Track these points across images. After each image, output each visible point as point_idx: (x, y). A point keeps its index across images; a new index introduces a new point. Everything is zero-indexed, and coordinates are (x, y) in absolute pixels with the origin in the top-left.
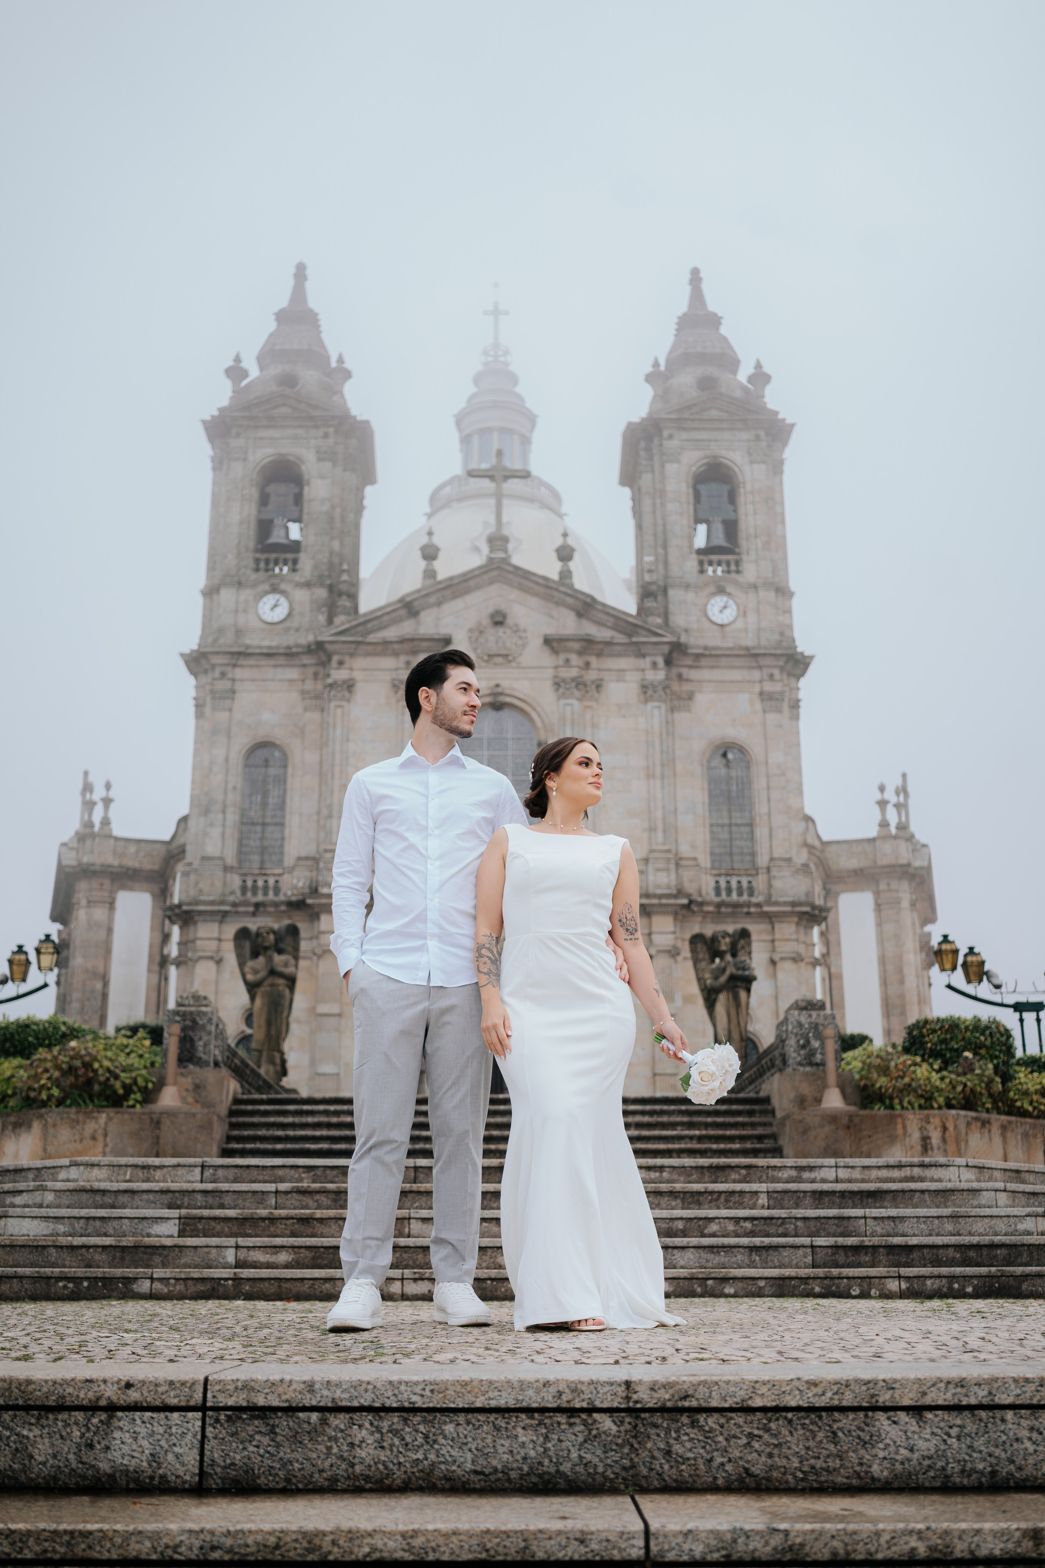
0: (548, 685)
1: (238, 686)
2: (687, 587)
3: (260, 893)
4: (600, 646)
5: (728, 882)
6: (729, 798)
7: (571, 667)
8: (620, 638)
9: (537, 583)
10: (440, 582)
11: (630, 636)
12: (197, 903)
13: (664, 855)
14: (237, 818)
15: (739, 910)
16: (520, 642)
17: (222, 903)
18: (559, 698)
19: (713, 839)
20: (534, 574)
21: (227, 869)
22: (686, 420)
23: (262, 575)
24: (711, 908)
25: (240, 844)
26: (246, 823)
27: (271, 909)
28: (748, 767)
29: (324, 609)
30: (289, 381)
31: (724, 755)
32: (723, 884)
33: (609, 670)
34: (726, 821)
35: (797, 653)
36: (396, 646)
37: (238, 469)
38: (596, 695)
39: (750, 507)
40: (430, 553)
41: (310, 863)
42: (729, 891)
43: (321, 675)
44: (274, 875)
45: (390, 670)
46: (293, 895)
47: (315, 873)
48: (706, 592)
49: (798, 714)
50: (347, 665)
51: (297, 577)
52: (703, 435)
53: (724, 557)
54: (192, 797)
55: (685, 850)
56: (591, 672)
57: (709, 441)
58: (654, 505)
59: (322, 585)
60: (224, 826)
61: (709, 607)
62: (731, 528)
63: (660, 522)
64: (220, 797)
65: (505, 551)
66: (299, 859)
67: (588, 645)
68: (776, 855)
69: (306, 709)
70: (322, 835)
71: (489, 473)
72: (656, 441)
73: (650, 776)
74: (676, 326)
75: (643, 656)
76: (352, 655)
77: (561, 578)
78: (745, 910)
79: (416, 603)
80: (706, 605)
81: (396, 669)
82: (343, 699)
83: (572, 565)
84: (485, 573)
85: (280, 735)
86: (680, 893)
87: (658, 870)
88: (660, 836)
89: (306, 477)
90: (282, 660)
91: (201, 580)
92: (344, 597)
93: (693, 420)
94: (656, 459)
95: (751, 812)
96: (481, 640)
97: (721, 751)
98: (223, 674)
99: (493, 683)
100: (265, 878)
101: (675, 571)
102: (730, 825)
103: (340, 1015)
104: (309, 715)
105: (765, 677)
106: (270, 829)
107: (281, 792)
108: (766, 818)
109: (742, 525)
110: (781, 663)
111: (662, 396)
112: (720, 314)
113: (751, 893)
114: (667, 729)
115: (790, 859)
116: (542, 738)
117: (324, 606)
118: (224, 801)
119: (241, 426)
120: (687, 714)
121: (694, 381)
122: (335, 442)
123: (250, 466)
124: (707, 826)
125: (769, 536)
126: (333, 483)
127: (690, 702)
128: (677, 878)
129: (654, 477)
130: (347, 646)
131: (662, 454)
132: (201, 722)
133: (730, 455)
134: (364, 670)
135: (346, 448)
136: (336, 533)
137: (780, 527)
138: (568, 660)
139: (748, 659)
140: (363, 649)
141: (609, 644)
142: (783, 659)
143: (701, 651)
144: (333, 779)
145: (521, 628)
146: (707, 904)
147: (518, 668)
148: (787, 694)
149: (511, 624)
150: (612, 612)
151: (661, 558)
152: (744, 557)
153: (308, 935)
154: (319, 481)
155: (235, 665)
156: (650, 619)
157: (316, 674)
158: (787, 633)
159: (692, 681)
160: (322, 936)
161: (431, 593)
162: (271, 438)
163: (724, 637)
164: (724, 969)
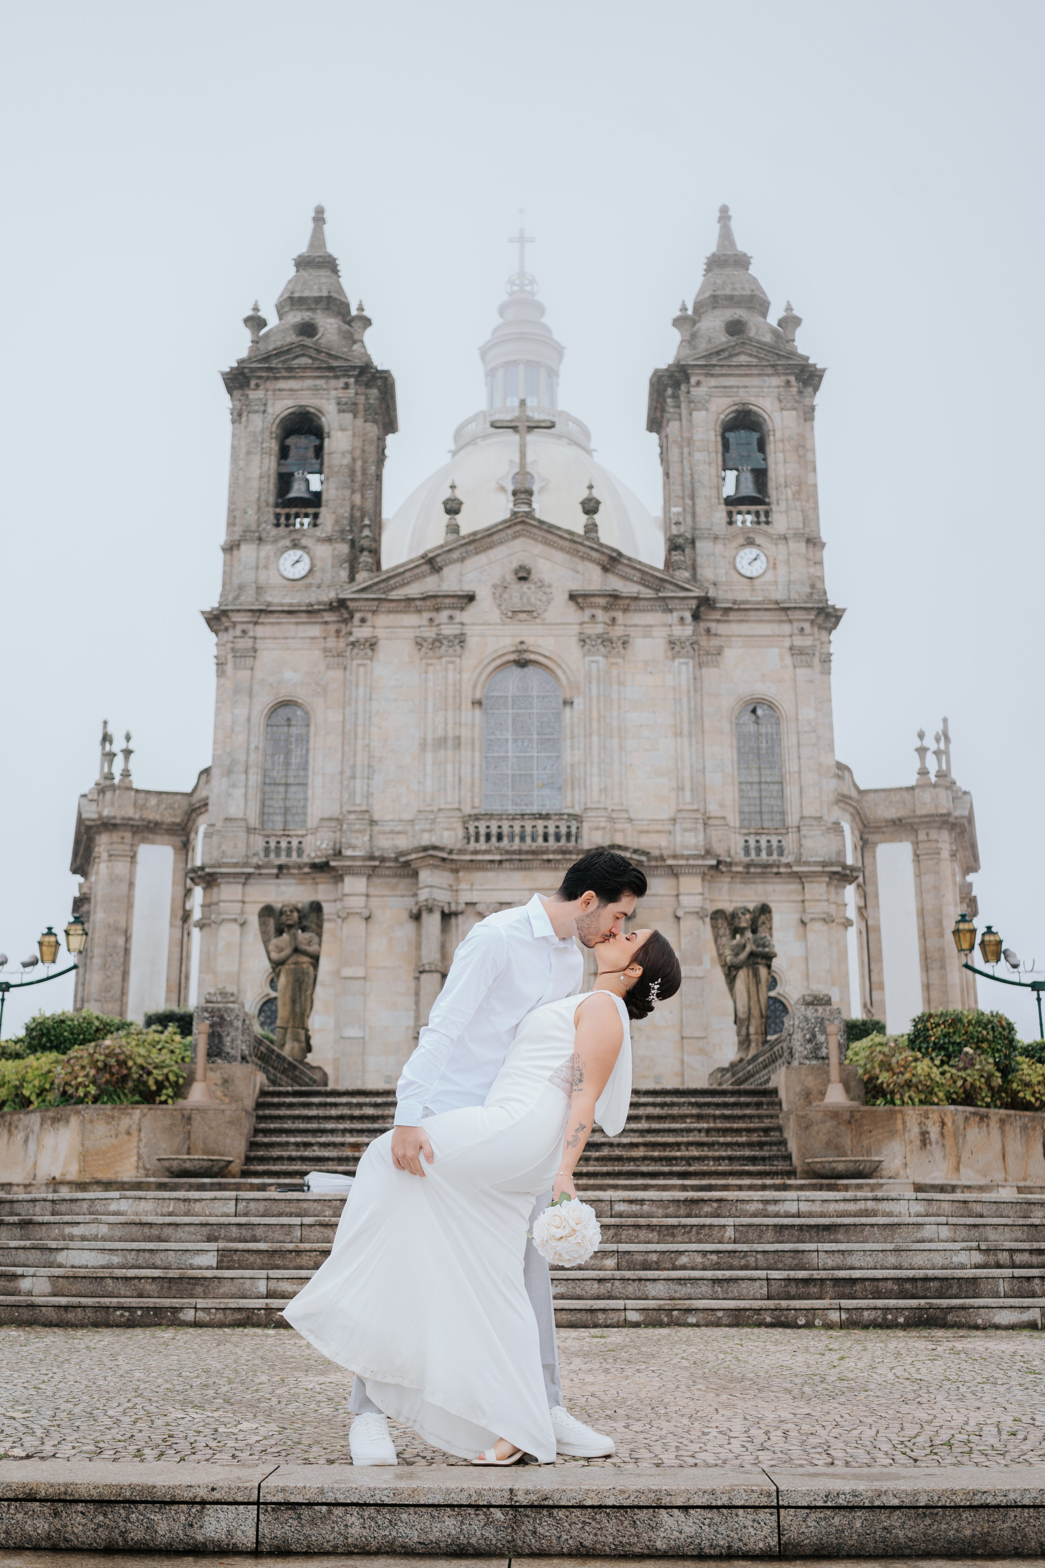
0: (574, 642)
1: (260, 644)
2: (716, 538)
3: (283, 853)
4: (627, 602)
5: (757, 841)
6: (759, 755)
7: (596, 623)
8: (648, 593)
9: (561, 537)
10: (463, 538)
11: (657, 590)
12: (220, 866)
13: (692, 815)
14: (260, 777)
15: (769, 870)
16: (544, 598)
17: (246, 865)
18: (584, 656)
19: (741, 797)
20: (559, 528)
21: (249, 830)
22: (714, 366)
23: (282, 530)
24: (740, 869)
25: (263, 805)
26: (267, 782)
27: (295, 871)
28: (778, 724)
29: (346, 565)
30: (308, 329)
31: (754, 711)
32: (752, 844)
33: (636, 626)
34: (756, 779)
35: (828, 607)
36: (418, 603)
37: (257, 422)
38: (622, 651)
39: (780, 456)
40: (453, 508)
41: (334, 824)
42: (758, 850)
43: (343, 633)
44: (297, 836)
45: (414, 627)
46: (317, 857)
47: (338, 834)
48: (735, 544)
49: (830, 669)
50: (369, 623)
51: (318, 532)
52: (731, 381)
53: (753, 508)
55: (714, 809)
56: (616, 628)
57: (738, 387)
58: (682, 454)
59: (343, 540)
60: (246, 787)
61: (738, 559)
62: (760, 476)
63: (687, 471)
64: (242, 757)
65: (529, 504)
66: (322, 819)
67: (613, 600)
68: (806, 814)
69: (328, 667)
70: (346, 796)
71: (513, 424)
72: (683, 387)
73: (678, 734)
74: (705, 267)
75: (671, 611)
76: (374, 612)
77: (586, 532)
78: (775, 870)
79: (438, 559)
80: (735, 558)
81: (419, 627)
82: (365, 657)
83: (597, 518)
84: (509, 527)
85: (301, 694)
86: (708, 853)
87: (686, 830)
88: (688, 795)
89: (326, 430)
90: (303, 618)
91: (221, 537)
92: (366, 553)
93: (722, 366)
94: (684, 406)
95: (780, 769)
96: (506, 596)
97: (751, 708)
98: (244, 632)
99: (518, 640)
100: (289, 839)
101: (703, 522)
102: (760, 783)
103: (364, 978)
104: (331, 673)
105: (796, 631)
106: (293, 789)
107: (304, 752)
108: (796, 775)
109: (771, 474)
110: (813, 617)
111: (691, 340)
112: (749, 254)
113: (781, 853)
114: (695, 686)
115: (821, 818)
116: (568, 696)
117: (346, 562)
118: (247, 761)
119: (260, 377)
120: (715, 670)
121: (723, 325)
122: (357, 394)
123: (270, 418)
124: (736, 784)
125: (800, 485)
126: (354, 435)
127: (719, 658)
128: (705, 838)
129: (681, 425)
130: (369, 603)
131: (690, 402)
132: (223, 680)
133: (760, 402)
134: (387, 627)
135: (367, 399)
136: (357, 486)
137: (811, 475)
138: (593, 616)
139: (778, 613)
140: (385, 606)
141: (636, 599)
142: (814, 613)
143: (730, 605)
144: (356, 738)
145: (546, 583)
146: (737, 864)
147: (543, 624)
148: (818, 648)
149: (536, 580)
150: (638, 566)
151: (689, 509)
152: (774, 507)
153: (332, 897)
154: (340, 433)
155: (256, 623)
156: (678, 573)
157: (338, 631)
158: (819, 585)
159: (720, 636)
160: (346, 898)
161: (455, 549)
162: (291, 390)
163: (753, 590)
164: (744, 946)
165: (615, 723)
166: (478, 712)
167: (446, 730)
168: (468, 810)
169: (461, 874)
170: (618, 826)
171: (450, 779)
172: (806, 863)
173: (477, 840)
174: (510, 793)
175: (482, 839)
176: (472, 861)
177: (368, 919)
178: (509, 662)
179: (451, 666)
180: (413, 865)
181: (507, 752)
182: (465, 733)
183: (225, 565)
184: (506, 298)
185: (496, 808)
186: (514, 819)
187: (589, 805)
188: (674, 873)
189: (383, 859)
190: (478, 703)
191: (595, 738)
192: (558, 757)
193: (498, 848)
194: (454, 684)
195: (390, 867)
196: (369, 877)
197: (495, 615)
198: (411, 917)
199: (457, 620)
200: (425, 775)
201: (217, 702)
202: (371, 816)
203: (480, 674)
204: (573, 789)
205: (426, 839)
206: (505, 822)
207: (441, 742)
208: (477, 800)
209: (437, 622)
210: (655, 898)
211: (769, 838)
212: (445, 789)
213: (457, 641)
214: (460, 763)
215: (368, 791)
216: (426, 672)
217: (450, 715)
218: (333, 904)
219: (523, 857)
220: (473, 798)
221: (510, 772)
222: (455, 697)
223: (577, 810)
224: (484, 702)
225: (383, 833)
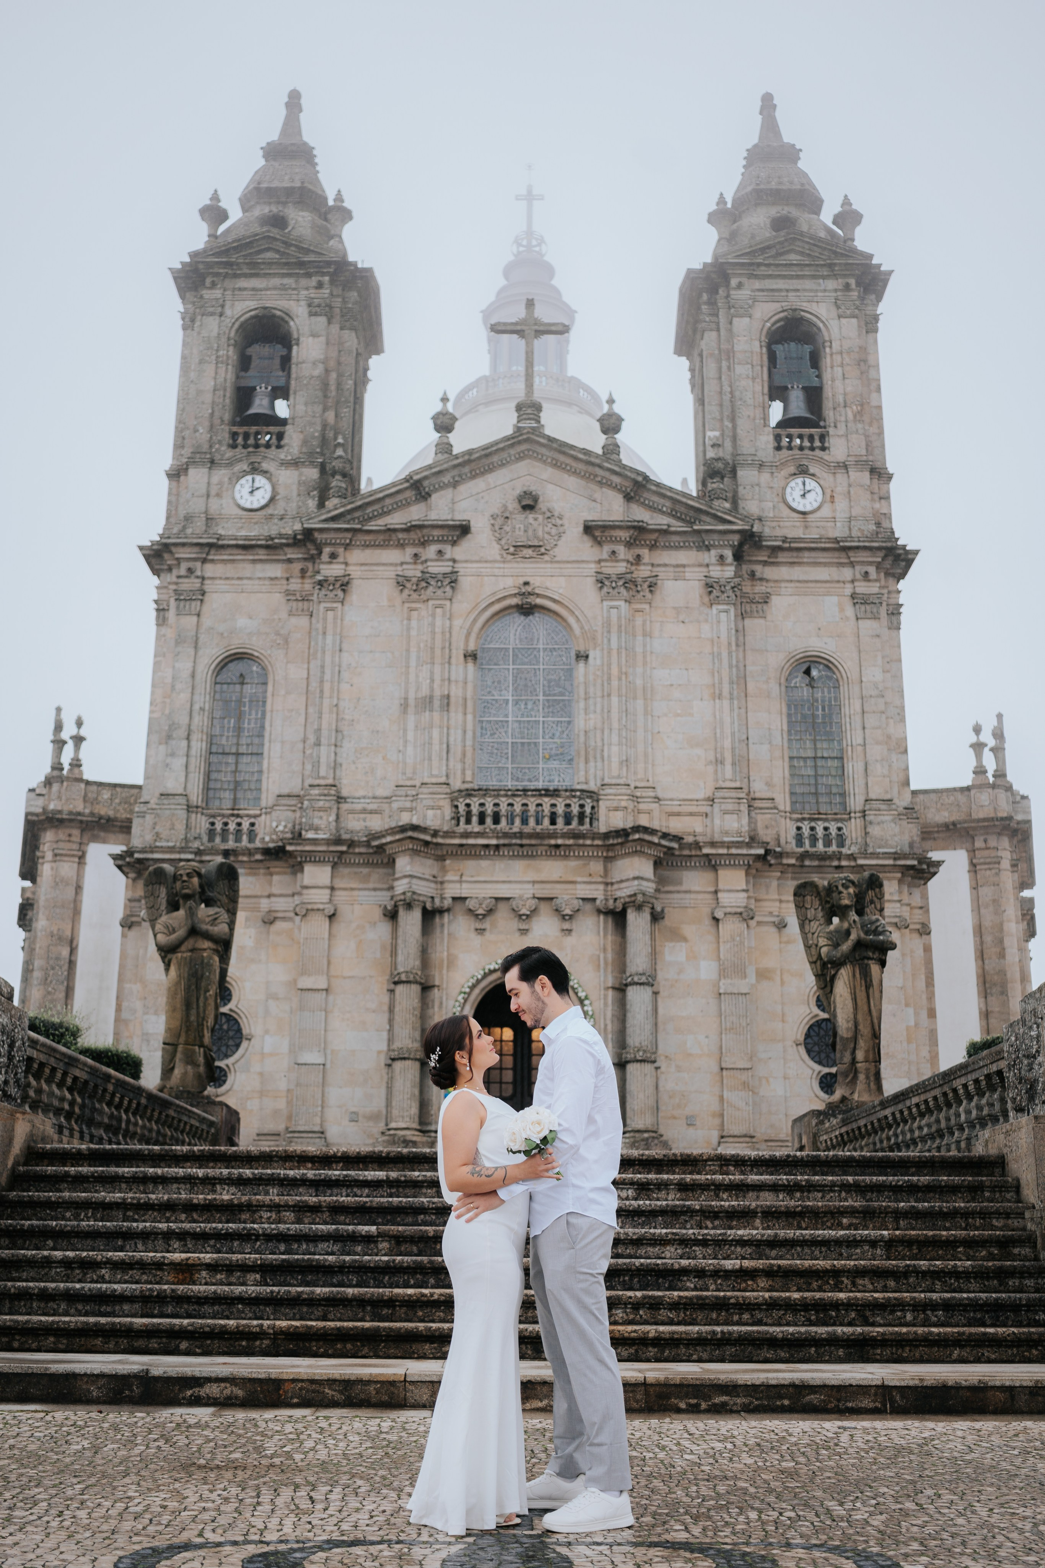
0: (590, 583)
1: (208, 586)
2: (761, 466)
3: (231, 837)
4: (654, 536)
5: (812, 829)
6: (814, 723)
7: (617, 561)
8: (677, 526)
9: (576, 458)
10: (456, 457)
11: (691, 523)
13: (734, 794)
14: (205, 745)
15: (827, 863)
16: (554, 531)
17: (183, 850)
18: (603, 600)
19: (792, 775)
20: (572, 447)
21: (190, 808)
22: (759, 265)
23: (240, 452)
24: (792, 861)
25: (208, 778)
26: (213, 751)
27: (245, 859)
28: (837, 687)
29: (315, 492)
30: (277, 223)
31: (807, 672)
32: (806, 832)
33: (666, 565)
34: (810, 753)
35: (896, 547)
37: (212, 326)
38: (649, 595)
39: (838, 371)
40: (445, 424)
41: (293, 801)
42: (814, 839)
43: (309, 574)
44: (248, 816)
45: (396, 565)
46: (272, 841)
47: (298, 814)
48: (785, 472)
49: (899, 623)
50: (341, 559)
51: (282, 455)
52: (780, 284)
53: (806, 431)
54: (151, 721)
55: (759, 788)
56: (642, 567)
57: (787, 291)
58: (720, 369)
59: (312, 463)
60: (188, 756)
61: (788, 490)
62: (815, 394)
64: (184, 720)
65: (539, 419)
66: (280, 796)
67: (639, 530)
68: (872, 796)
69: (291, 614)
70: (309, 767)
71: (519, 328)
72: (722, 292)
73: (717, 696)
74: (744, 162)
75: (708, 548)
76: (347, 547)
77: (605, 453)
78: (835, 863)
79: (426, 483)
80: (784, 489)
81: (402, 564)
82: (336, 599)
83: (620, 437)
84: (512, 445)
85: (257, 645)
86: (753, 840)
87: (726, 812)
88: (728, 768)
89: (295, 336)
90: (262, 554)
91: (167, 461)
92: (338, 477)
93: (770, 265)
94: (722, 313)
95: (840, 742)
96: (507, 528)
97: (805, 667)
98: (190, 571)
99: (521, 580)
100: (239, 820)
101: (746, 447)
102: (815, 758)
103: (327, 990)
104: (294, 620)
105: (858, 576)
106: (245, 759)
107: (260, 715)
108: (860, 748)
109: (828, 392)
110: (879, 560)
111: (729, 238)
112: (799, 147)
113: (841, 844)
114: (737, 639)
115: (891, 800)
116: (582, 648)
117: (315, 489)
118: (189, 725)
119: (217, 275)
120: (762, 621)
121: (768, 221)
122: (331, 294)
123: (228, 322)
124: (787, 759)
125: (862, 405)
126: (327, 344)
127: (765, 607)
128: (750, 823)
129: (719, 335)
130: (341, 535)
131: (729, 308)
132: (164, 630)
133: (813, 308)
134: (362, 565)
135: (344, 302)
136: (330, 403)
137: (874, 395)
138: (614, 552)
139: (836, 554)
140: (361, 537)
141: (665, 532)
142: (882, 554)
143: (780, 543)
144: (321, 697)
145: (556, 514)
146: (788, 855)
147: (551, 562)
148: (885, 597)
149: (544, 509)
150: (669, 494)
151: (729, 433)
152: (831, 431)
153: (290, 892)
154: (311, 339)
155: (204, 561)
156: (716, 503)
157: (303, 571)
158: (885, 524)
159: (767, 581)
160: (305, 891)
161: (447, 470)
162: (253, 289)
163: (806, 527)
164: (848, 933)
165: (639, 682)
166: (470, 666)
167: (432, 689)
168: (457, 784)
169: (448, 862)
170: (642, 806)
171: (436, 747)
172: (875, 855)
173: (468, 821)
174: (510, 766)
175: (475, 819)
176: (461, 845)
177: (332, 917)
178: (510, 607)
179: (439, 611)
180: (389, 850)
181: (507, 716)
182: (456, 692)
183: (170, 494)
184: (512, 258)
185: (493, 783)
186: (514, 795)
187: (606, 781)
188: (711, 864)
189: (351, 844)
190: (471, 656)
191: (615, 699)
192: (569, 723)
193: (493, 831)
194: (443, 633)
195: (360, 854)
196: (334, 866)
197: (494, 551)
198: (385, 915)
199: (448, 556)
200: (406, 742)
201: (155, 656)
202: (338, 792)
203: (475, 620)
204: (587, 761)
205: (405, 819)
206: (503, 799)
207: (426, 703)
208: (469, 773)
209: (423, 559)
210: (687, 896)
211: (827, 824)
212: (430, 759)
213: (447, 581)
214: (448, 729)
215: (335, 761)
216: (409, 619)
217: (437, 669)
218: (290, 899)
219: (525, 841)
220: (463, 771)
221: (510, 741)
222: (443, 648)
223: (592, 786)
224: (479, 656)
225: (352, 812)
